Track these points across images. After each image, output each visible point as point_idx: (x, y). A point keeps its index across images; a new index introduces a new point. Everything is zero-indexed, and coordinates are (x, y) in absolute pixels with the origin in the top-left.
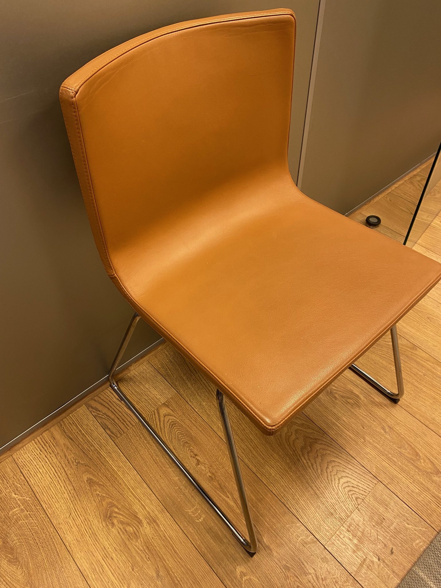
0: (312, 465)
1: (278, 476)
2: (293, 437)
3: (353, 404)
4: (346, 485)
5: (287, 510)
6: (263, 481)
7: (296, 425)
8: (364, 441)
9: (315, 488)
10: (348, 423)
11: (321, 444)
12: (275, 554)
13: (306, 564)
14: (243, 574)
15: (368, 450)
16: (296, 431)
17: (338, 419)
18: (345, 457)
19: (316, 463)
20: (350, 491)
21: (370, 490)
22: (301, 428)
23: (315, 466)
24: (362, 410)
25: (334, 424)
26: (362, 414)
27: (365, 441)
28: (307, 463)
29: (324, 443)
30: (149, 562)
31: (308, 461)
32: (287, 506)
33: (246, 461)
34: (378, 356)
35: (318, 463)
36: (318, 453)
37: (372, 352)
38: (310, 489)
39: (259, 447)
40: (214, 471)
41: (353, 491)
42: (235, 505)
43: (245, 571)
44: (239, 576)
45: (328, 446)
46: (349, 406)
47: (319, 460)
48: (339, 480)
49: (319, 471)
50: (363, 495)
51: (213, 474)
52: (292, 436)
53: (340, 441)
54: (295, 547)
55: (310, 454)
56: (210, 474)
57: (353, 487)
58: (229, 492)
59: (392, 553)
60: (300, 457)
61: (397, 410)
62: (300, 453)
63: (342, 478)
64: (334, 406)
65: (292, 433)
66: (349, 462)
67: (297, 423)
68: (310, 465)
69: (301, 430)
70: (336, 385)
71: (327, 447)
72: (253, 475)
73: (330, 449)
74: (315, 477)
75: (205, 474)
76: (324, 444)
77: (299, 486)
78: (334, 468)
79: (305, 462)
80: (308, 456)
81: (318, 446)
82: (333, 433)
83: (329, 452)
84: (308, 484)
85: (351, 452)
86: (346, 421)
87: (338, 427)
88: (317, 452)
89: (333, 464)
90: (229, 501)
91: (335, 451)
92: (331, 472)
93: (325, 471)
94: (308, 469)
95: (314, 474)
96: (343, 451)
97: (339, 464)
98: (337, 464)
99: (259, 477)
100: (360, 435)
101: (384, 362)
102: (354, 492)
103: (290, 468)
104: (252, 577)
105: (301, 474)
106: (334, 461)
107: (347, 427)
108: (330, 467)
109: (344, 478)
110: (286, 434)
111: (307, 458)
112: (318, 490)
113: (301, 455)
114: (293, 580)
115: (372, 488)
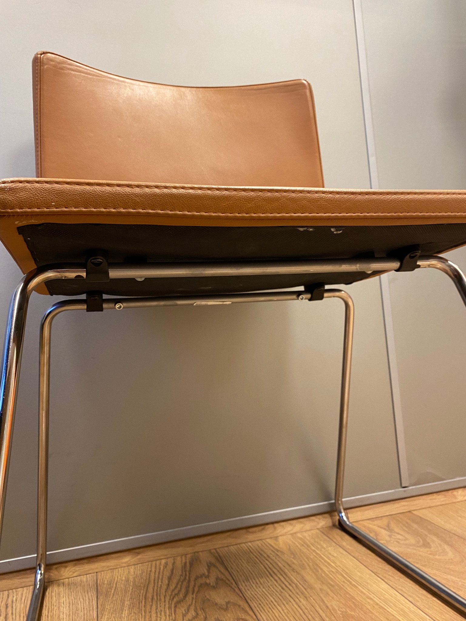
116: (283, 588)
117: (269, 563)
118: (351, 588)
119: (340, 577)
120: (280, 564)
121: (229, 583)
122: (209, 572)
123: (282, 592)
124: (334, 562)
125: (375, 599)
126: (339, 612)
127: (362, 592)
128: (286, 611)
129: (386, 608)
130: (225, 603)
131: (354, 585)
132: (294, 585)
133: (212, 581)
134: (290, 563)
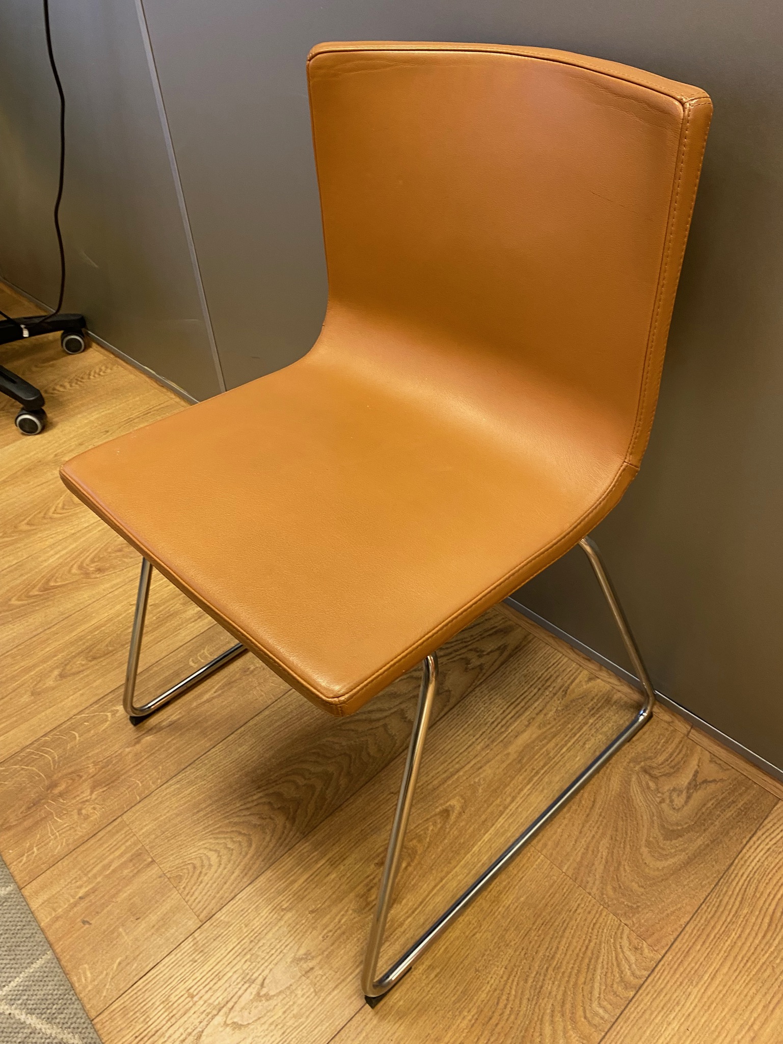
0: (248, 809)
1: (237, 756)
2: (301, 781)
3: (367, 898)
4: (206, 862)
5: (183, 767)
6: (232, 736)
7: (324, 788)
8: (284, 907)
9: (209, 809)
10: (325, 881)
11: (285, 827)
12: (127, 750)
13: (105, 789)
14: (114, 713)
15: (264, 913)
16: (312, 787)
17: (334, 864)
18: (256, 866)
19: (250, 815)
20: (195, 868)
21: (189, 903)
22: (317, 793)
23: (245, 813)
24: (352, 917)
25: (323, 855)
26: (343, 915)
27: (283, 910)
28: (253, 801)
29: (286, 832)
30: (154, 618)
31: (255, 803)
32: (189, 768)
33: (267, 712)
34: (503, 983)
35: (251, 818)
36: (268, 820)
37: (513, 969)
38: (209, 802)
39: (287, 730)
40: (256, 672)
41: (194, 873)
42: (203, 700)
43: (118, 715)
44: (115, 708)
45: (280, 838)
46: (360, 889)
47: (255, 820)
48: (216, 851)
49: (236, 820)
50: (184, 888)
51: (252, 672)
52: (303, 780)
53: (288, 862)
54: (130, 776)
55: (266, 807)
56: (252, 668)
57: (201, 873)
58: (223, 693)
59: (84, 922)
60: (264, 790)
61: (350, 997)
62: (271, 791)
63: (218, 856)
64: (361, 859)
65: (309, 779)
66: (245, 872)
67: (327, 789)
68: (248, 806)
69: (313, 795)
70: (410, 869)
71: (277, 837)
72: (242, 723)
73: (274, 841)
74: (227, 812)
75: (253, 663)
76: (283, 832)
77: (215, 786)
78: (237, 845)
79: (255, 797)
80: (264, 803)
81: (280, 820)
82: (305, 850)
83: (268, 839)
84: (216, 801)
85: (262, 879)
86: (328, 878)
87: (316, 862)
88: (270, 818)
89: (245, 844)
90: (209, 694)
91: (268, 850)
92: (232, 838)
93: (234, 829)
94: (242, 802)
95: (231, 810)
96: (267, 865)
97: (243, 853)
98: (245, 849)
99: (239, 731)
100: (296, 902)
101: (484, 995)
102: (191, 874)
103: (246, 775)
104: (108, 723)
105: (235, 790)
106: (250, 845)
107: (316, 880)
108: (240, 838)
109: (217, 860)
110: (308, 770)
111: (260, 801)
112: (205, 815)
113: (267, 792)
114: (91, 771)
115: (192, 907)
116: (493, 723)
117: (532, 694)
118: (524, 779)
119: (542, 764)
120: (536, 705)
121: (480, 677)
122: (488, 654)
123: (486, 724)
124: (569, 750)
125: (513, 804)
126: (477, 780)
127: (521, 790)
128: (458, 738)
129: (503, 816)
130: (446, 689)
131: (532, 780)
132: (503, 730)
133: (475, 662)
134: (544, 712)
